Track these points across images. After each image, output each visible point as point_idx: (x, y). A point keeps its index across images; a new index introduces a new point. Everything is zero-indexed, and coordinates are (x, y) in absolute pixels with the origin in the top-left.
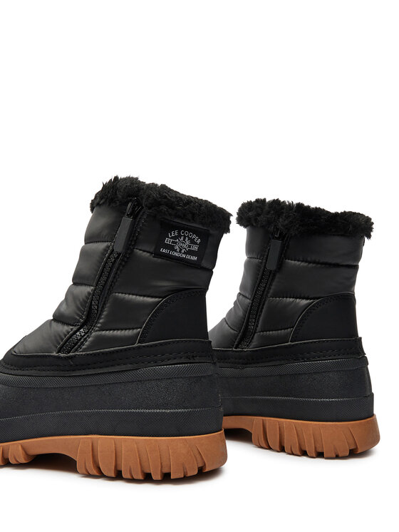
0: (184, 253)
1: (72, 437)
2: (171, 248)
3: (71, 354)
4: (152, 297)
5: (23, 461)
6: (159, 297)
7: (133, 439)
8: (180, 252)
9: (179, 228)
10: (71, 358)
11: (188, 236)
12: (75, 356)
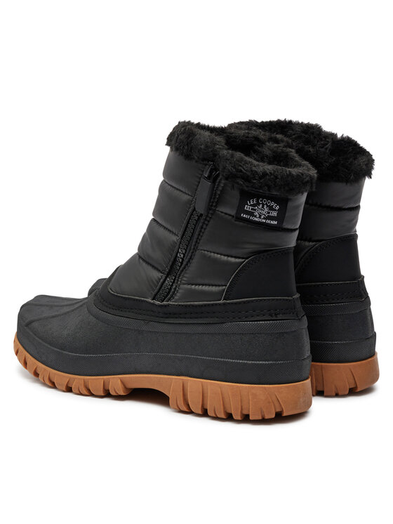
0: (264, 218)
1: (166, 376)
2: (252, 214)
3: (165, 303)
4: (236, 257)
5: (122, 393)
6: (243, 258)
7: (218, 384)
8: (260, 217)
9: (258, 197)
10: (165, 306)
11: (266, 204)
12: (168, 305)
